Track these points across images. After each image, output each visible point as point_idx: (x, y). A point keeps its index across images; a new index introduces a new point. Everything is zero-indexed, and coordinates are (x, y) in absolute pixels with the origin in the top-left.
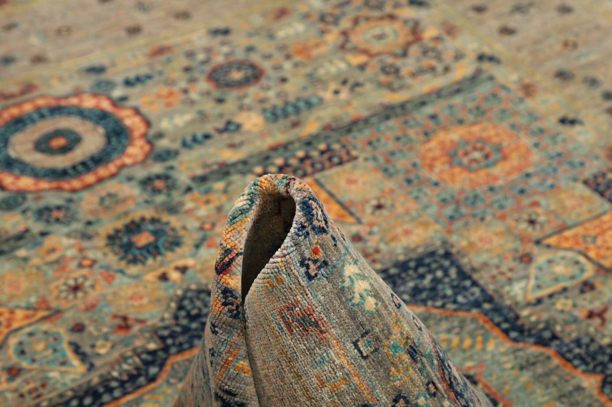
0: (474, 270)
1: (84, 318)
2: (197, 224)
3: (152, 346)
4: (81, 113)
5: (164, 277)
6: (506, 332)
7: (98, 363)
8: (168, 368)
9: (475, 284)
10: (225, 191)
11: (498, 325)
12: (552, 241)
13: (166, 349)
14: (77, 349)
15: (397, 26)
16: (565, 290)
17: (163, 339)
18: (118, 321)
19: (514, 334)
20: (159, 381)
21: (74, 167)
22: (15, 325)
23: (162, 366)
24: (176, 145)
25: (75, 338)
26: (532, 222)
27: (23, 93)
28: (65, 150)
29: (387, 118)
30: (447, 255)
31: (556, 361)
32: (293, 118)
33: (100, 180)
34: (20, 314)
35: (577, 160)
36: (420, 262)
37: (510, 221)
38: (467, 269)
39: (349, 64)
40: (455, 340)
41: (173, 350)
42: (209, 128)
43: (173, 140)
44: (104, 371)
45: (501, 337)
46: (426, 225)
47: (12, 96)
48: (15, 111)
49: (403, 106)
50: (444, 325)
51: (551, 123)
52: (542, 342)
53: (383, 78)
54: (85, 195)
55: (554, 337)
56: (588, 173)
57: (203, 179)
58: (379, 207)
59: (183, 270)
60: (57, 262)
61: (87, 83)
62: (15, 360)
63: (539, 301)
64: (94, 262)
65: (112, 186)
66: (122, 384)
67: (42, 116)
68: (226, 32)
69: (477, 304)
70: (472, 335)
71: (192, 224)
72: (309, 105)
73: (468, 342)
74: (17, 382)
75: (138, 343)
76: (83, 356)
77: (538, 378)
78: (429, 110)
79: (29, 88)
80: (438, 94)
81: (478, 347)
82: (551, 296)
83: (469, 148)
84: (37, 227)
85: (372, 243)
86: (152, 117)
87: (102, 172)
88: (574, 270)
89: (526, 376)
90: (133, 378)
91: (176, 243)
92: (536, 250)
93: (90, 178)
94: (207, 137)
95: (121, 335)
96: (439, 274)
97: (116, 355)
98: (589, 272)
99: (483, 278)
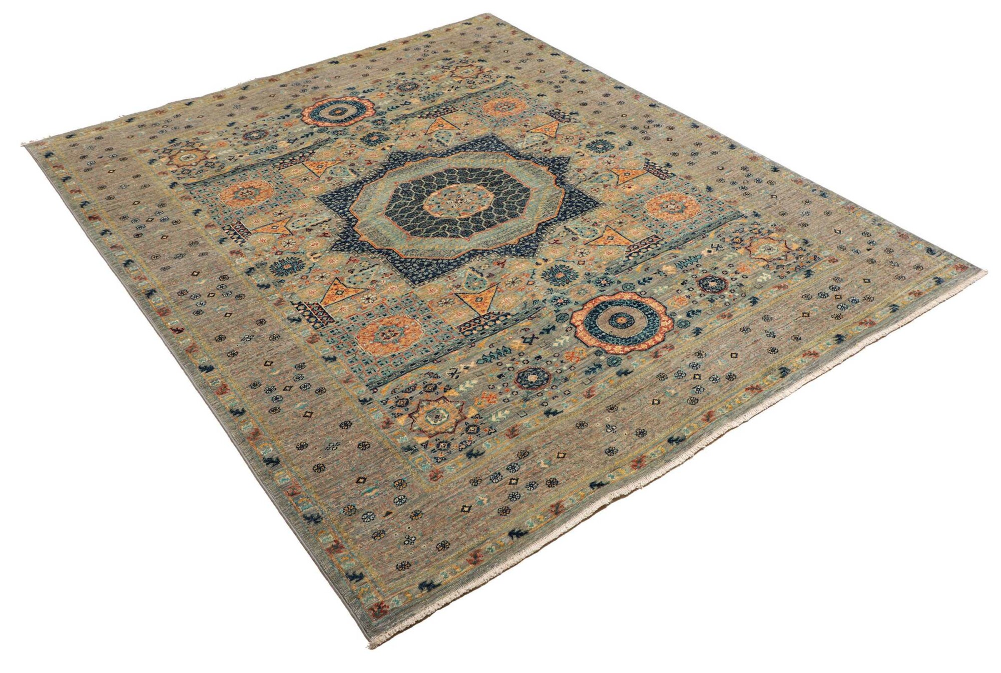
0: (503, 140)
1: (355, 162)
2: (395, 133)
3: (381, 168)
4: (347, 103)
5: (384, 149)
6: (514, 157)
7: (360, 174)
8: (387, 173)
9: (503, 144)
10: (406, 123)
11: (512, 155)
12: (533, 131)
13: (386, 169)
14: (352, 171)
15: (473, 68)
16: (537, 144)
17: (385, 166)
18: (367, 162)
19: (517, 158)
20: (384, 177)
21: (345, 119)
22: (329, 166)
23: (385, 173)
24: (386, 110)
25: (351, 167)
26: (526, 126)
27: (323, 97)
28: (341, 114)
29: (470, 97)
30: (493, 137)
31: (532, 164)
32: (432, 99)
33: (357, 122)
34: (329, 163)
35: (543, 107)
36: (483, 140)
37: (517, 126)
38: (501, 140)
39: (454, 81)
40: (496, 160)
41: (389, 169)
42: (398, 104)
43: (384, 109)
44: (364, 176)
45: (513, 158)
46: (485, 129)
47: (319, 99)
48: (320, 103)
49: (476, 93)
50: (492, 157)
51: (534, 96)
52: (527, 159)
53: (468, 85)
54: (351, 127)
55: (532, 157)
56: (547, 110)
57: (397, 120)
58: (467, 124)
59: (391, 146)
60: (342, 146)
61: (348, 93)
62: (330, 175)
63: (527, 148)
64: (356, 146)
65: (360, 123)
66: (371, 179)
67: (331, 104)
68: (404, 74)
69: (504, 150)
70: (501, 159)
71: (393, 133)
72: (438, 95)
73: (500, 161)
74: (332, 181)
75: (375, 167)
76: (355, 173)
77: (525, 169)
78: (487, 94)
79: (325, 96)
80: (490, 89)
81: (504, 162)
82: (531, 146)
83: (502, 105)
84: (333, 137)
85: (464, 135)
86: (375, 102)
87: (356, 119)
88: (541, 138)
89: (521, 169)
90: (374, 177)
91: (388, 139)
92: (527, 134)
93: (352, 122)
94: (397, 107)
95: (369, 165)
96: (490, 142)
97: (367, 171)
98: (546, 138)
99: (507, 143)
